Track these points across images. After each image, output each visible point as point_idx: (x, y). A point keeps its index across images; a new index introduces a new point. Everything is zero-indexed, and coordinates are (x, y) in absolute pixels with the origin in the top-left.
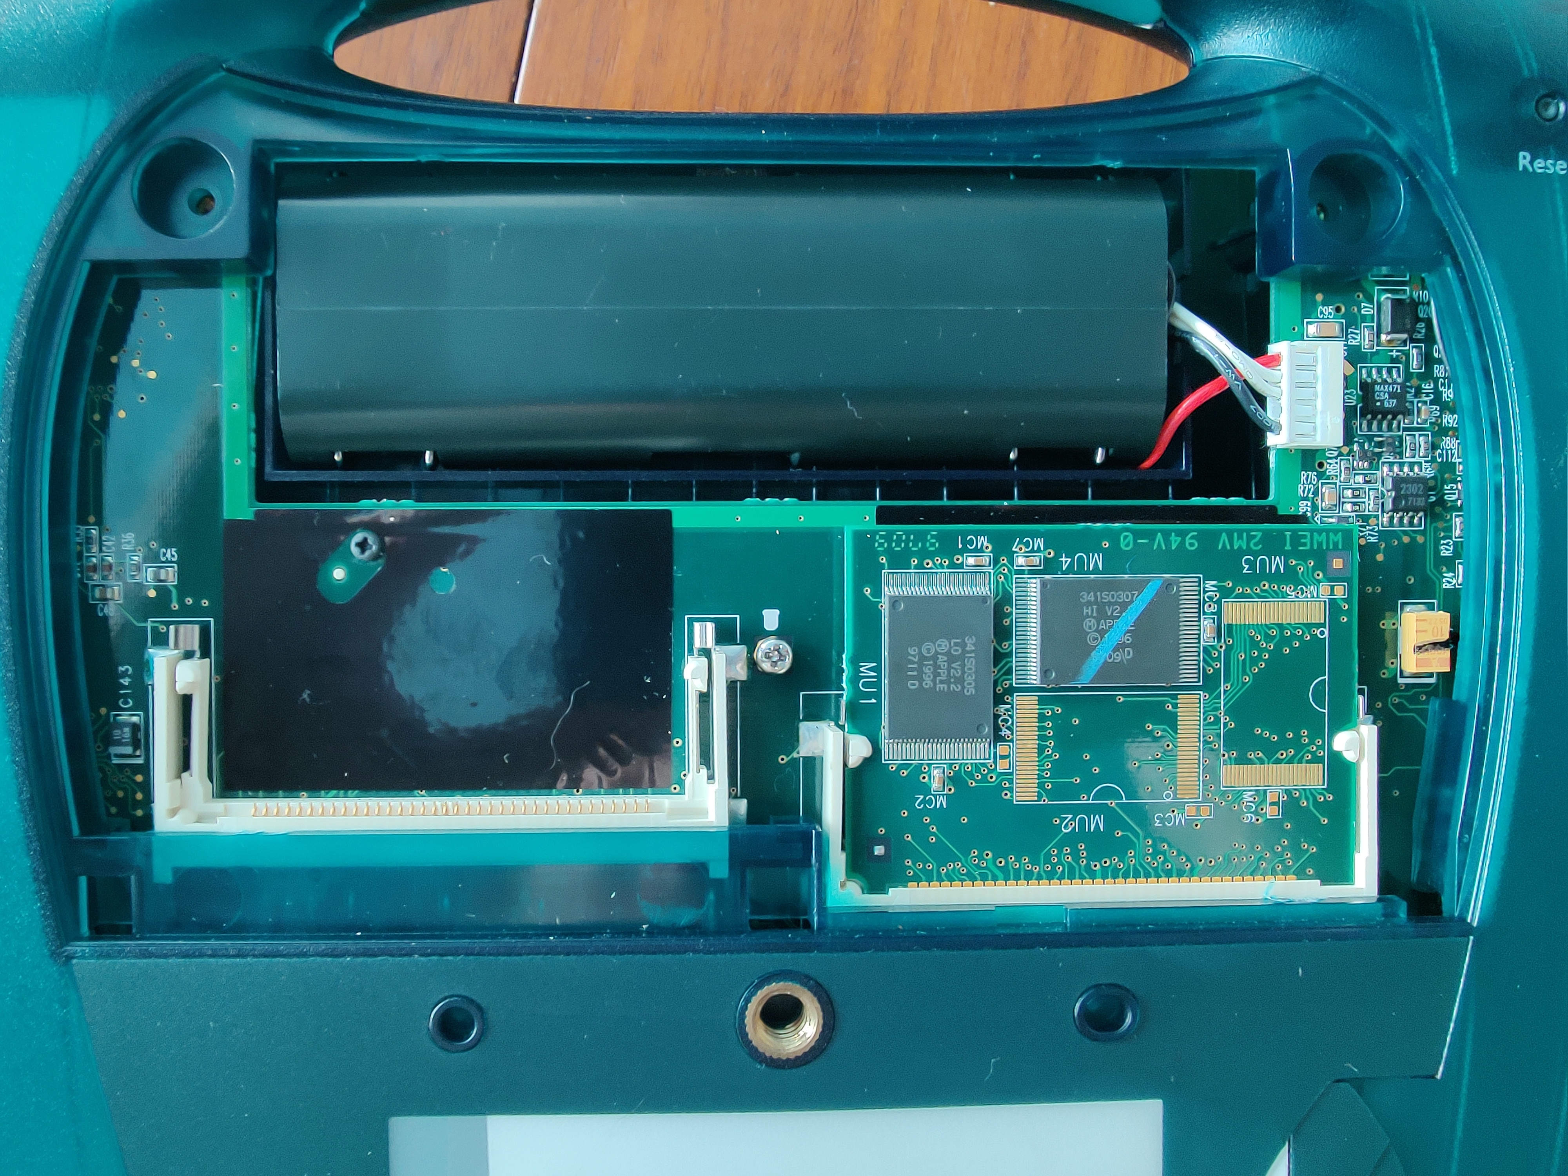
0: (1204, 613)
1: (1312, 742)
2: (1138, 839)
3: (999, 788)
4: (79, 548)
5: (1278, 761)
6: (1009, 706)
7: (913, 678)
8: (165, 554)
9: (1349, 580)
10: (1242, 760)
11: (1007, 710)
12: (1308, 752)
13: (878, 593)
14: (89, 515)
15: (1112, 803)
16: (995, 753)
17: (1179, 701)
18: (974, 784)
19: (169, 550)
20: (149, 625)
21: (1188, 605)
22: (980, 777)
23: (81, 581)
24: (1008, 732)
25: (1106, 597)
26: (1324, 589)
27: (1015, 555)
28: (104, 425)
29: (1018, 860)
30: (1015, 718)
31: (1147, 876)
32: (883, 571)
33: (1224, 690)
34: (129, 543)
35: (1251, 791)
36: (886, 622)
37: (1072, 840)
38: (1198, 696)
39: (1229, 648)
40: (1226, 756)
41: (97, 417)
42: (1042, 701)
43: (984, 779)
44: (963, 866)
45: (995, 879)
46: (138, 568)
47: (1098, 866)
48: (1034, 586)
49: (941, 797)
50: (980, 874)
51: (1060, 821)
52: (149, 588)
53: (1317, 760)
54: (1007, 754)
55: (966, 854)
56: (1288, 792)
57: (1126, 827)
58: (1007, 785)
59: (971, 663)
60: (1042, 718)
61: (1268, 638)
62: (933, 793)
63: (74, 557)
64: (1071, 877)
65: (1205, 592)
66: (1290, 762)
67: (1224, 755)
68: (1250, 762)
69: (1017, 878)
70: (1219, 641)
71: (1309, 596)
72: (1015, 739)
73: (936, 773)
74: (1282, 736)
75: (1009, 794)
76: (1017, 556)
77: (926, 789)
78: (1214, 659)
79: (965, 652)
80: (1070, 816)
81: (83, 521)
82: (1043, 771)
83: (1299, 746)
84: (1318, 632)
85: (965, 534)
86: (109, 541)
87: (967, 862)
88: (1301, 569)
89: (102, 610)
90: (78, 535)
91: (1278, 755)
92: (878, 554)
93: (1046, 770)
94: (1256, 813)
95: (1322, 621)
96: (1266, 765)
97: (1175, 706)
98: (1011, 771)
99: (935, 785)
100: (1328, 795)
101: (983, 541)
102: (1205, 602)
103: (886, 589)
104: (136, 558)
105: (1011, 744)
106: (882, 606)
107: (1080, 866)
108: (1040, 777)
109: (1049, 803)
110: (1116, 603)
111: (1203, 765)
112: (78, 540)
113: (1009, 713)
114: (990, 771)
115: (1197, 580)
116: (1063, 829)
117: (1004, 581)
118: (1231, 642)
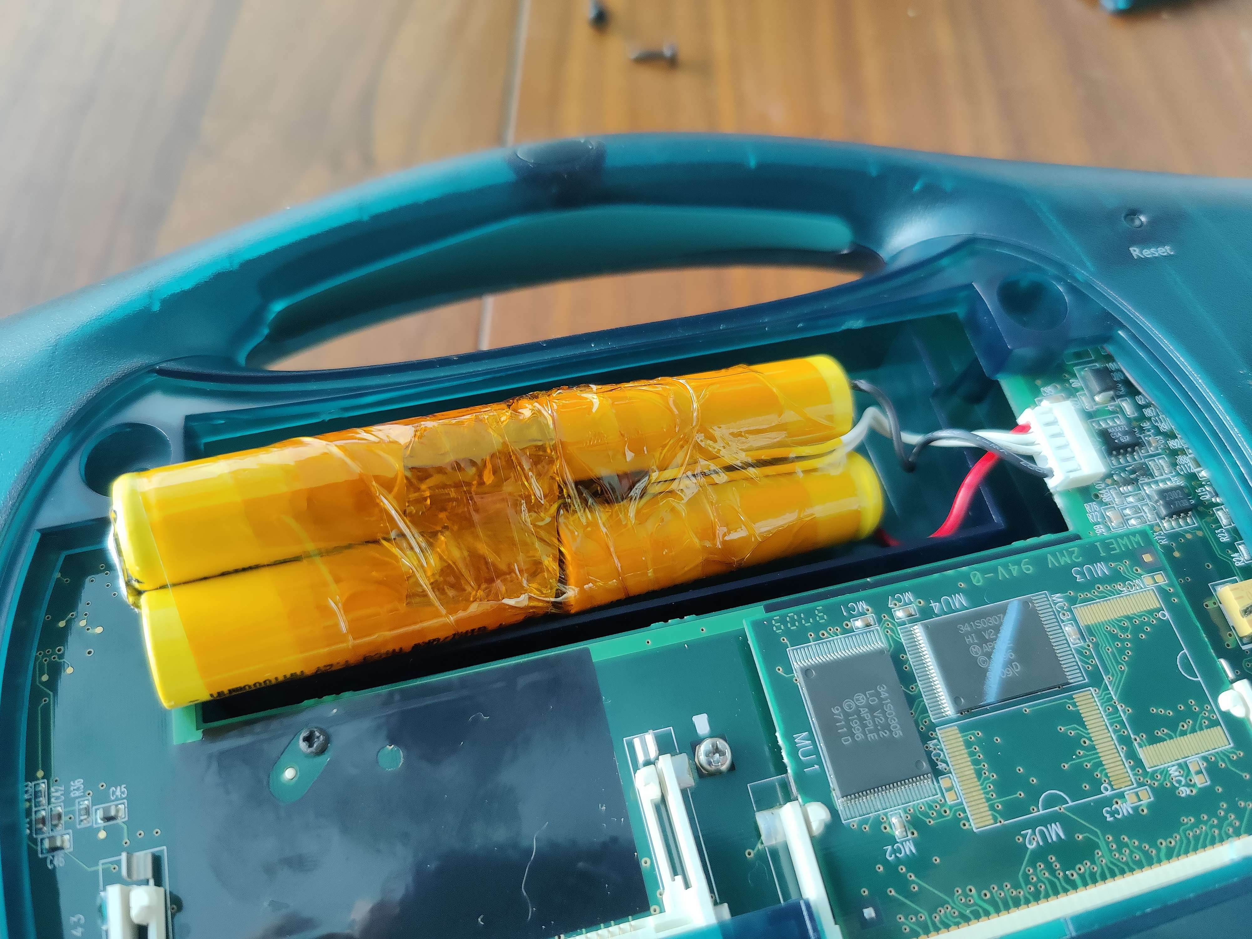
0: (1063, 621)
1: (1202, 709)
2: (1099, 838)
3: (956, 820)
4: (28, 804)
5: (1183, 733)
6: (935, 741)
7: (844, 734)
8: (114, 793)
9: (1162, 569)
10: (1154, 740)
11: (936, 745)
12: (1203, 718)
13: (789, 669)
14: (37, 770)
15: (1060, 809)
16: (940, 787)
17: (1075, 700)
18: (932, 822)
19: (119, 788)
20: (100, 868)
21: (1046, 619)
22: (935, 814)
23: (30, 837)
24: (944, 765)
25: (980, 625)
26: (1147, 579)
27: (892, 610)
28: (52, 685)
29: (1001, 888)
30: (944, 750)
31: (1123, 872)
32: (787, 649)
33: (1109, 681)
34: (78, 789)
35: (1173, 766)
36: (804, 692)
37: (1040, 854)
38: (1090, 692)
39: (1096, 645)
40: (1138, 739)
41: (45, 678)
42: (963, 729)
43: (940, 816)
44: (953, 908)
45: (987, 914)
46: (87, 811)
47: (1075, 875)
48: (919, 631)
49: (907, 842)
50: (971, 912)
51: (1023, 838)
52: (98, 830)
53: (1214, 723)
54: (950, 785)
55: (951, 895)
56: (1205, 759)
57: (1083, 829)
58: (962, 815)
59: (890, 709)
60: (968, 744)
61: (1124, 629)
62: (898, 840)
63: (23, 814)
64: (1056, 893)
65: (1055, 604)
66: (1193, 731)
67: (1136, 740)
68: (1162, 740)
69: (1007, 908)
70: (1085, 641)
71: (1138, 588)
72: (952, 770)
73: (894, 820)
74: (1175, 709)
75: (967, 824)
76: (895, 611)
77: (892, 840)
78: (1088, 658)
79: (881, 700)
80: (1030, 831)
81: (31, 776)
82: (987, 793)
83: (1194, 716)
84: (1159, 615)
85: (846, 604)
86: (57, 792)
87: (955, 903)
88: (1122, 569)
89: (51, 862)
90: (26, 792)
91: (1180, 727)
92: (779, 636)
93: (990, 791)
94: (1187, 785)
95: (1158, 606)
96: (1175, 739)
97: (1074, 704)
98: (960, 800)
99: (898, 833)
100: (1238, 752)
101: (862, 606)
102: (1059, 612)
103: (795, 664)
104: (86, 802)
105: (950, 775)
106: (796, 680)
107: (1058, 879)
108: (988, 800)
109: (1006, 822)
110: (991, 628)
111: (1122, 752)
112: (26, 796)
113: (938, 747)
114: (942, 806)
115: (1044, 596)
116: (1028, 846)
117: (892, 634)
118: (1094, 639)
